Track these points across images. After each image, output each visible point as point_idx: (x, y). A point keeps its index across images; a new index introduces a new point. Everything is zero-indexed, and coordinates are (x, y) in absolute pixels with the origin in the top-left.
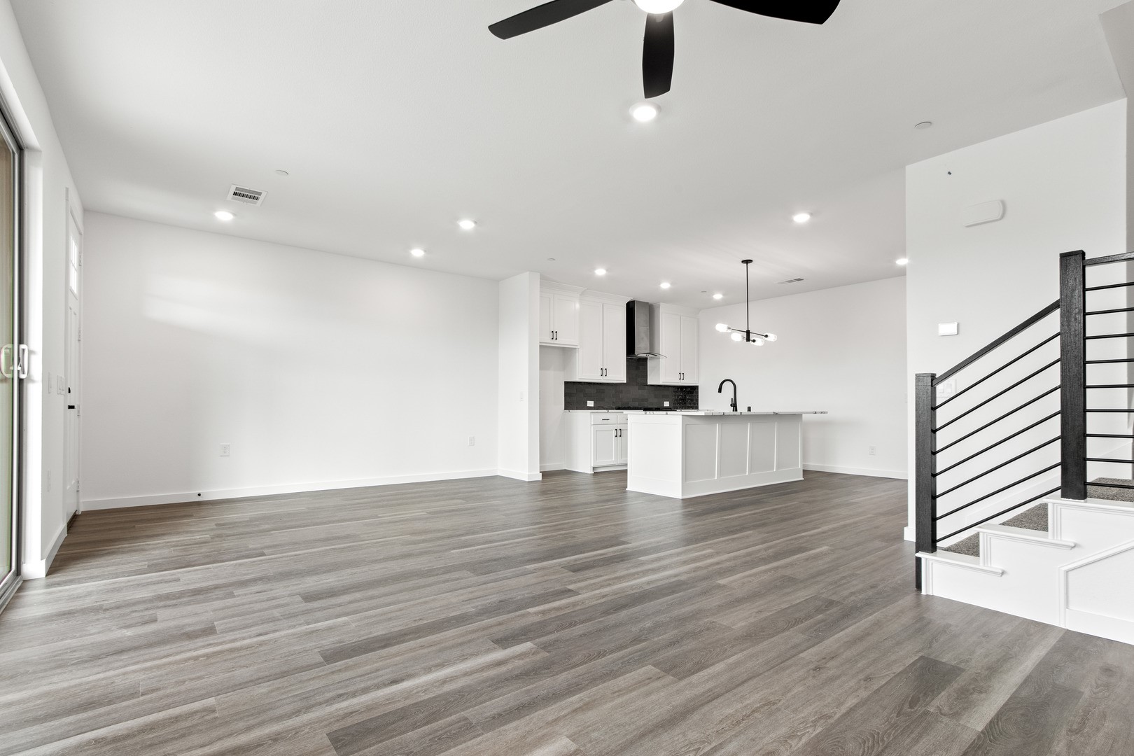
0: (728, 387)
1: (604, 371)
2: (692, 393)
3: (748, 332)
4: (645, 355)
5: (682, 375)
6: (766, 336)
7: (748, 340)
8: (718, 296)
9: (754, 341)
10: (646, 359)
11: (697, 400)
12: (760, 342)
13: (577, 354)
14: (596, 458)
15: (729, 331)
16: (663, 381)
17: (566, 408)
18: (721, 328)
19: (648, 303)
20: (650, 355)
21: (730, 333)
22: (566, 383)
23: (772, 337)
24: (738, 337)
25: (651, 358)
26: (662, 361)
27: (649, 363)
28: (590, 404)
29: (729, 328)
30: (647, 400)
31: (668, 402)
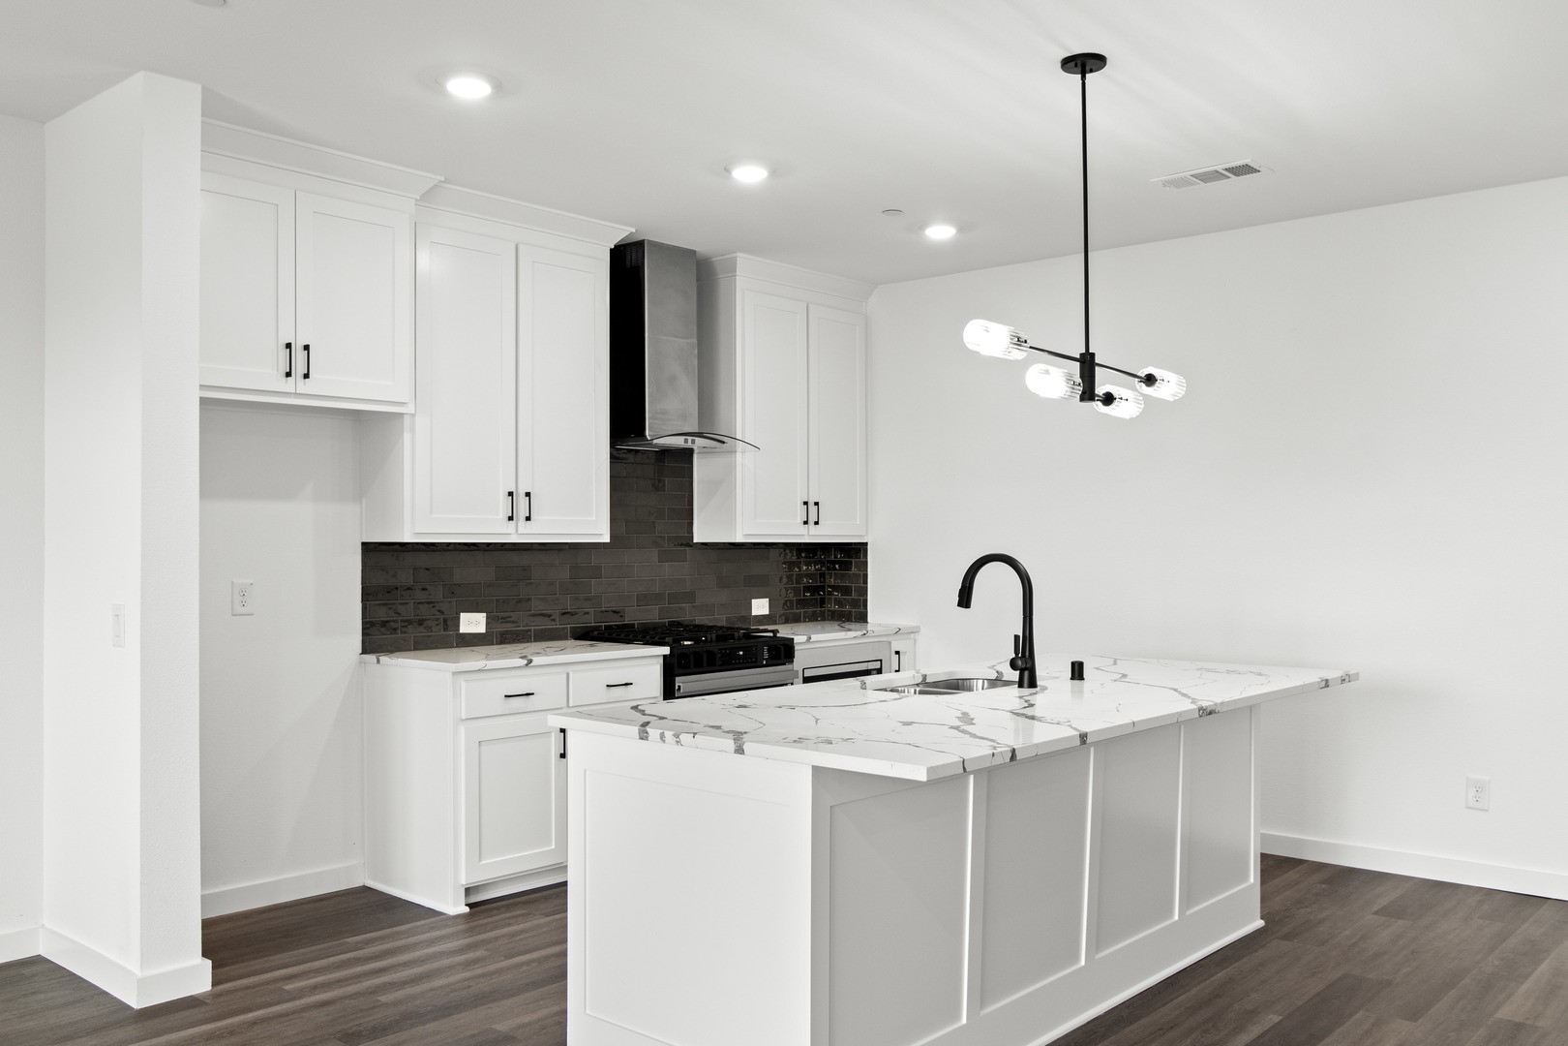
0: (997, 586)
1: (521, 505)
2: (846, 566)
3: (1088, 363)
4: (678, 442)
5: (813, 509)
6: (1150, 380)
7: (1088, 395)
8: (940, 233)
9: (1109, 399)
10: (687, 454)
11: (864, 592)
12: (1130, 404)
13: (407, 436)
14: (479, 850)
15: (1018, 355)
16: (743, 531)
17: (366, 649)
18: (987, 338)
19: (693, 252)
20: (700, 441)
21: (1024, 365)
22: (372, 551)
23: (1170, 387)
24: (1054, 382)
25: (705, 450)
26: (744, 461)
27: (700, 468)
28: (473, 623)
29: (1020, 342)
30: (691, 596)
31: (766, 602)
